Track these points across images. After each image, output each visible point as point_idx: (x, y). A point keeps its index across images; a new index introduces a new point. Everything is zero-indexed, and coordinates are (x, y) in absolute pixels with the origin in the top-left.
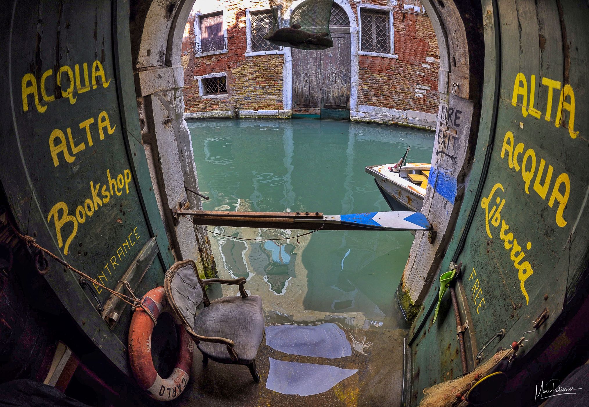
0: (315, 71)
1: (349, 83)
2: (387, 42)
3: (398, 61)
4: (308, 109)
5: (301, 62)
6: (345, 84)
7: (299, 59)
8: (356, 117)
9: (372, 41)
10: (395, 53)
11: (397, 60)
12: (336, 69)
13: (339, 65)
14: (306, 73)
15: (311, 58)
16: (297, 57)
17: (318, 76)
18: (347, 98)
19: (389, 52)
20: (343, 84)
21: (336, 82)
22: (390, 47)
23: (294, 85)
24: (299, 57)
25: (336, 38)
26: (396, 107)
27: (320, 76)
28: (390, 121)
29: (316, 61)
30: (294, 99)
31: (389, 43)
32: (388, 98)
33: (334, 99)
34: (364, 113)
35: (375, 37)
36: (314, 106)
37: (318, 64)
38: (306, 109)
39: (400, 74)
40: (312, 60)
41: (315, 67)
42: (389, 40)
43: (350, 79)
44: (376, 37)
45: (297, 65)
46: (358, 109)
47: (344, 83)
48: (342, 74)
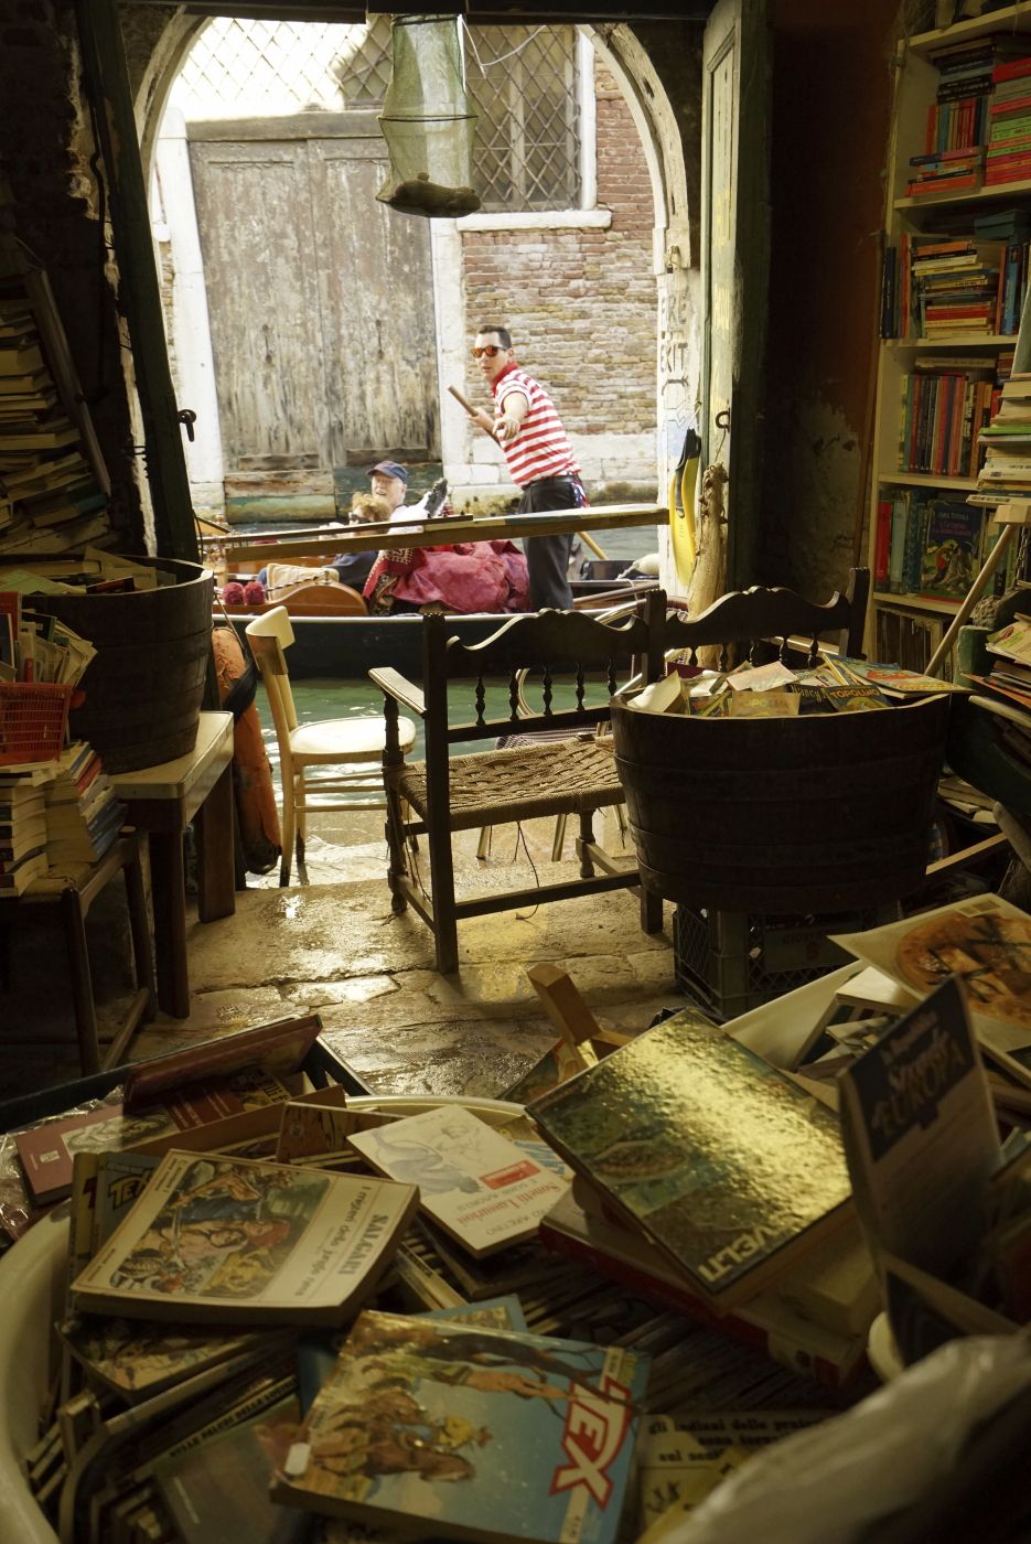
0: (299, 315)
1: (429, 355)
2: (570, 154)
3: (610, 234)
4: (286, 474)
5: (239, 278)
6: (418, 359)
7: (234, 264)
8: (468, 484)
9: (509, 164)
10: (598, 202)
11: (606, 230)
12: (379, 303)
13: (389, 283)
14: (265, 328)
15: (281, 261)
16: (226, 258)
17: (314, 336)
18: (427, 417)
19: (576, 203)
20: (408, 362)
21: (381, 354)
22: (578, 179)
23: (222, 379)
24: (230, 253)
25: (371, 160)
26: (613, 425)
27: (319, 336)
28: (595, 481)
29: (299, 276)
30: (229, 439)
31: (577, 161)
32: (581, 394)
33: (379, 424)
34: (495, 467)
35: (522, 140)
36: (308, 462)
37: (306, 285)
38: (276, 475)
39: (621, 290)
40: (284, 269)
41: (300, 299)
42: (578, 144)
43: (434, 339)
44: (527, 140)
45: (228, 291)
46: (471, 455)
47: (413, 358)
48: (401, 322)
